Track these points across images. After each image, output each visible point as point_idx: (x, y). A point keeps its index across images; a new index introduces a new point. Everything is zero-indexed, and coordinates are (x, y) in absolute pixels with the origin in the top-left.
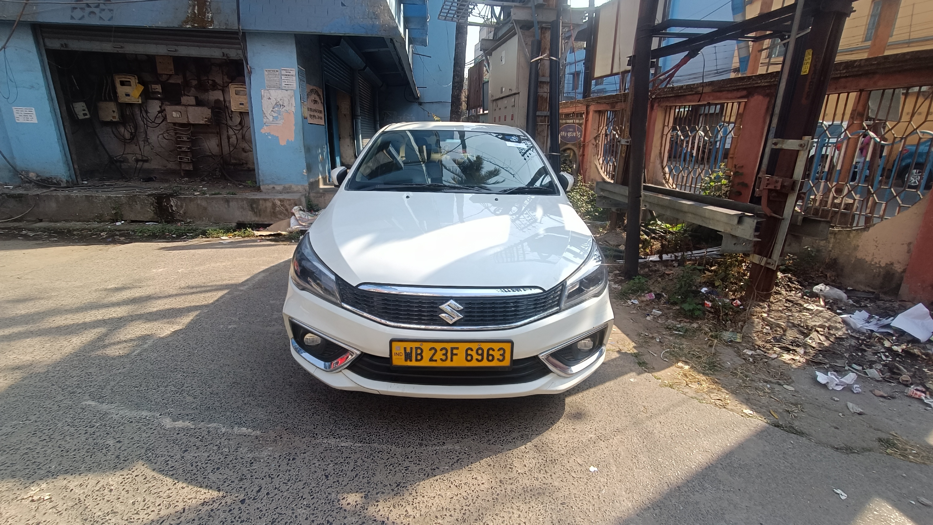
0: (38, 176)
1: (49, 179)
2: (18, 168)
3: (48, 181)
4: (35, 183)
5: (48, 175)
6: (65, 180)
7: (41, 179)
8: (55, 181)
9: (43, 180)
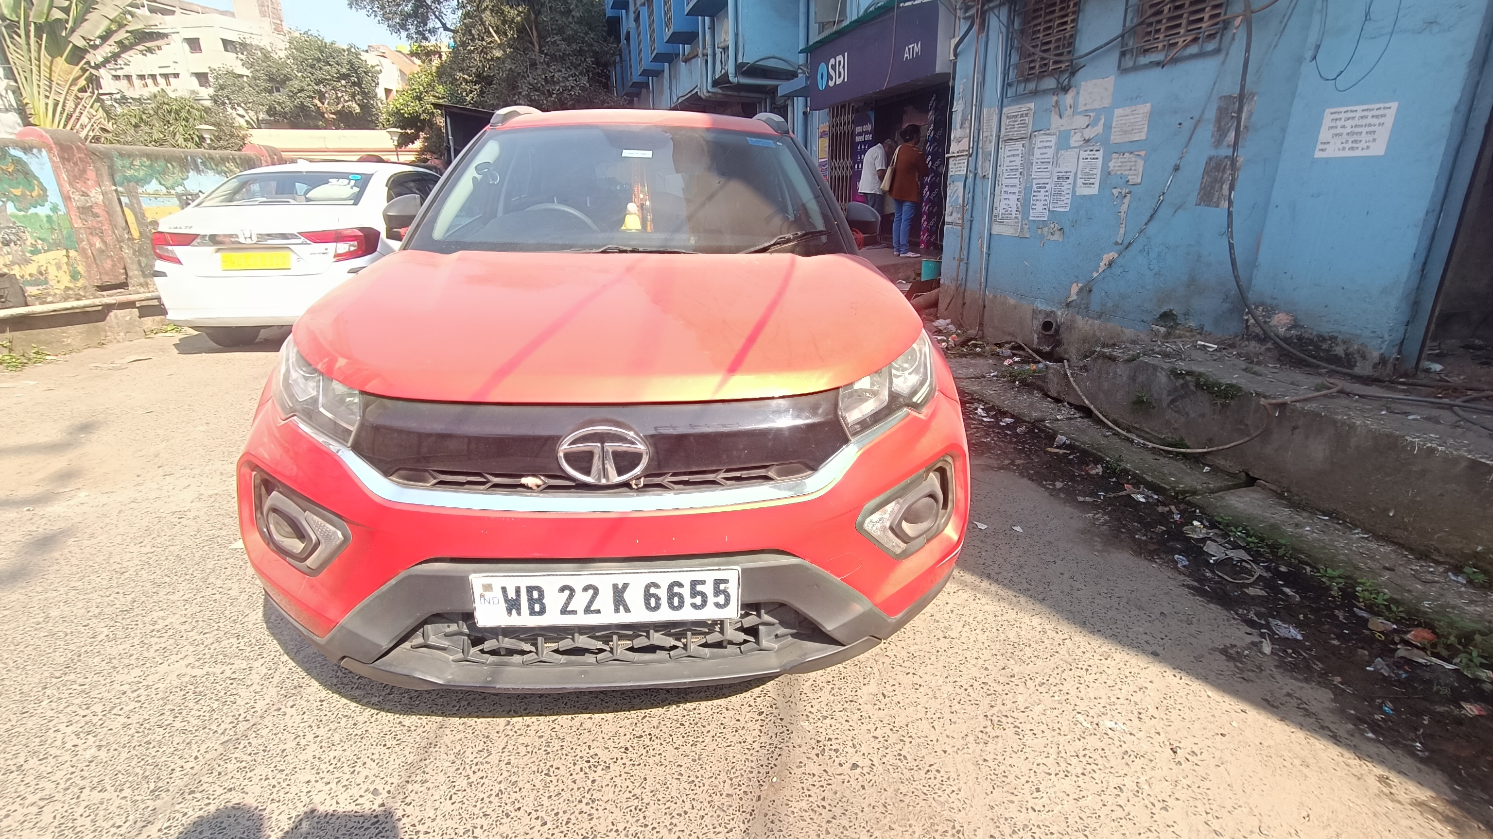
0: (1295, 325)
1: (1324, 339)
2: (1252, 297)
3: (1318, 348)
4: (1275, 343)
5: (1325, 329)
6: (1376, 355)
7: (1300, 338)
8: (1339, 350)
9: (1302, 342)
